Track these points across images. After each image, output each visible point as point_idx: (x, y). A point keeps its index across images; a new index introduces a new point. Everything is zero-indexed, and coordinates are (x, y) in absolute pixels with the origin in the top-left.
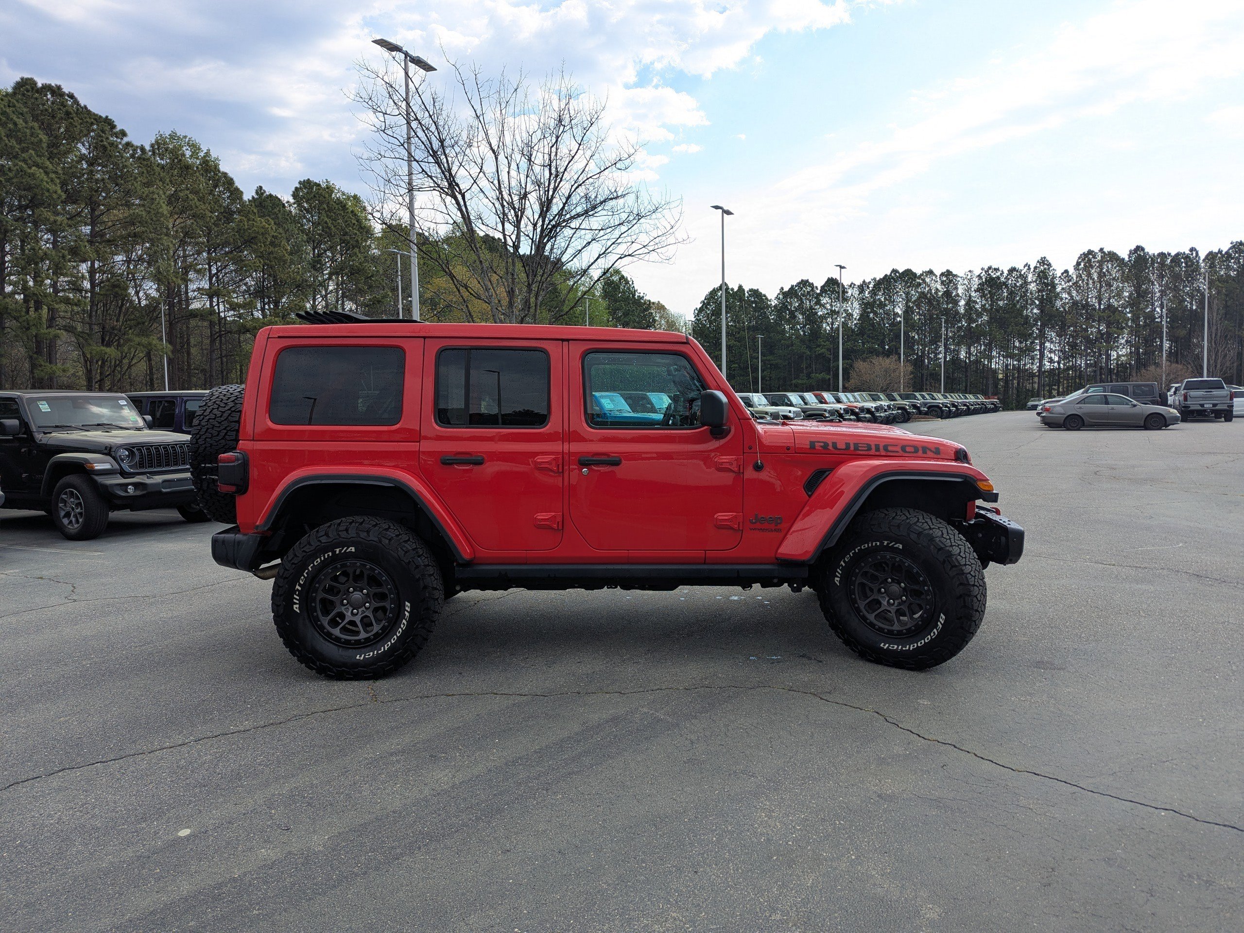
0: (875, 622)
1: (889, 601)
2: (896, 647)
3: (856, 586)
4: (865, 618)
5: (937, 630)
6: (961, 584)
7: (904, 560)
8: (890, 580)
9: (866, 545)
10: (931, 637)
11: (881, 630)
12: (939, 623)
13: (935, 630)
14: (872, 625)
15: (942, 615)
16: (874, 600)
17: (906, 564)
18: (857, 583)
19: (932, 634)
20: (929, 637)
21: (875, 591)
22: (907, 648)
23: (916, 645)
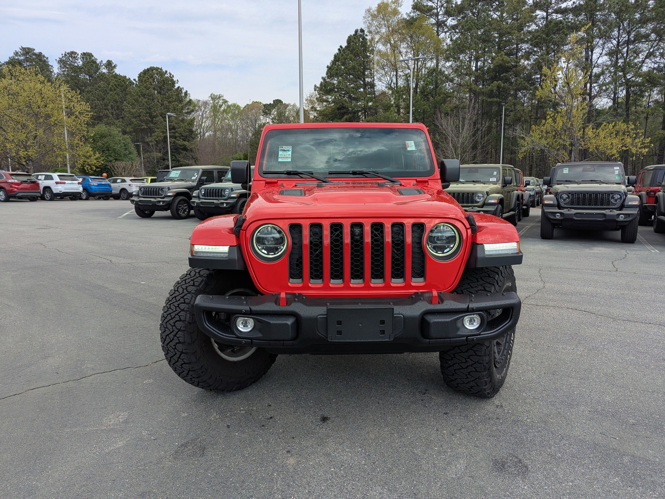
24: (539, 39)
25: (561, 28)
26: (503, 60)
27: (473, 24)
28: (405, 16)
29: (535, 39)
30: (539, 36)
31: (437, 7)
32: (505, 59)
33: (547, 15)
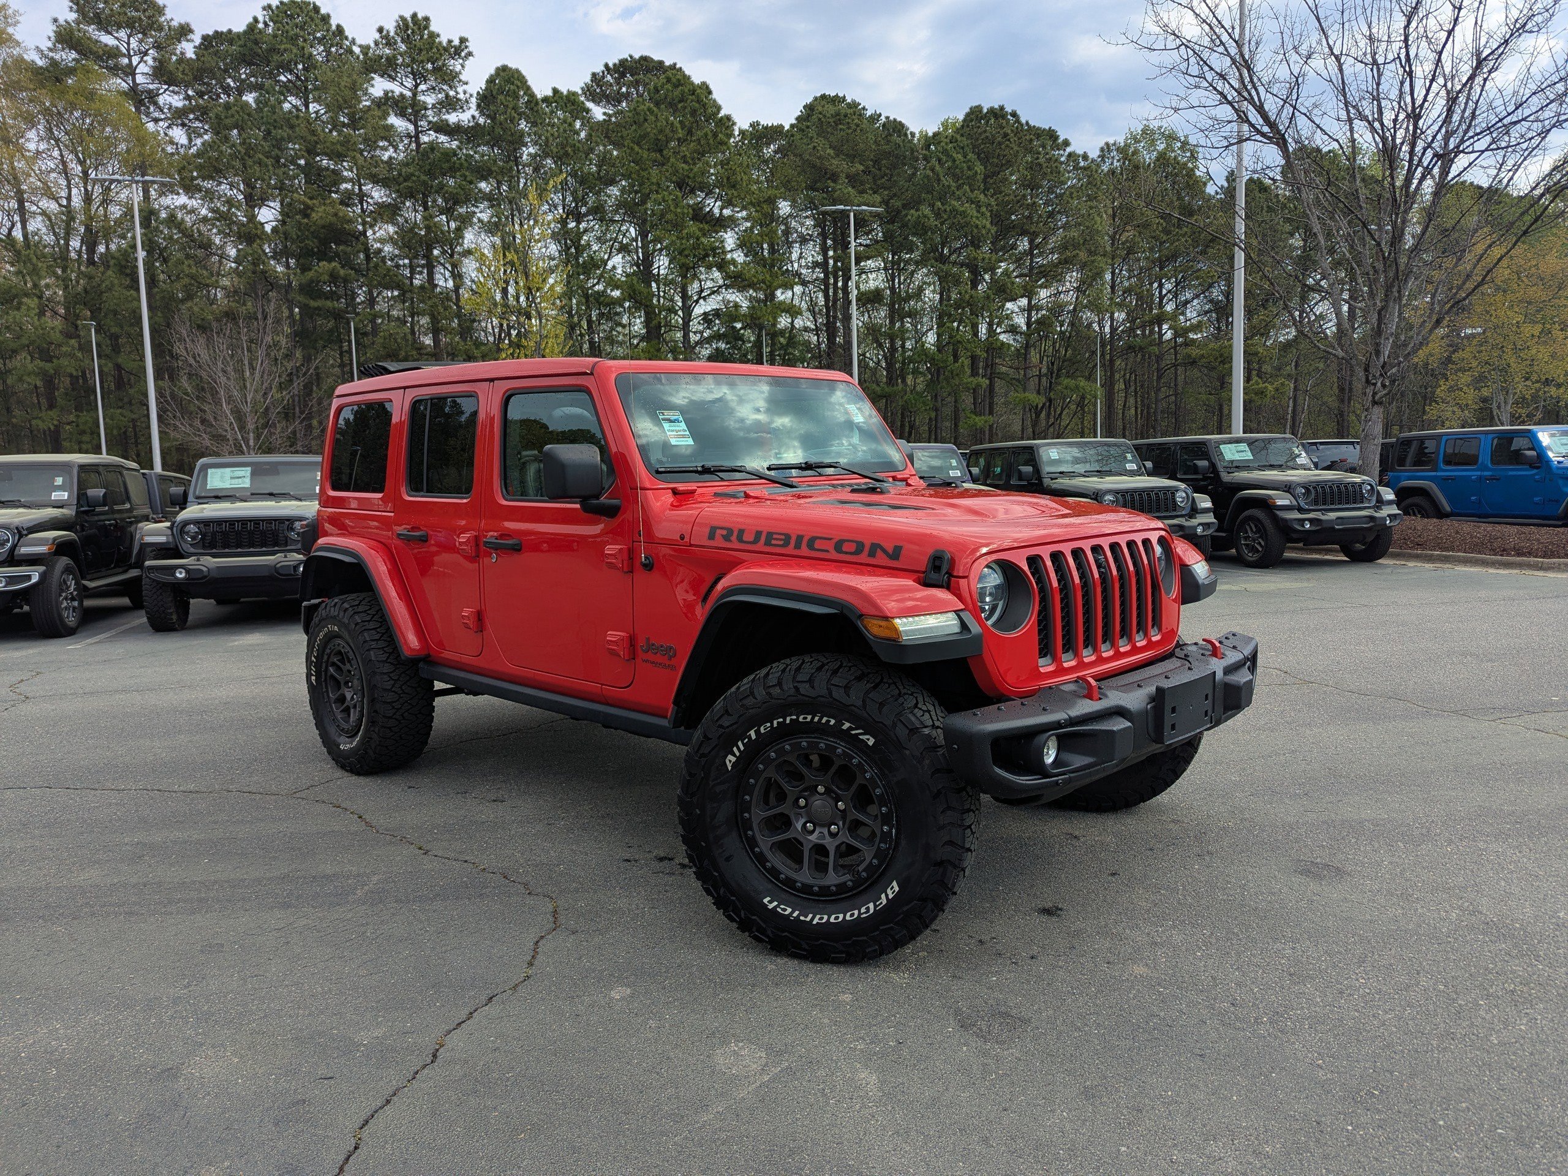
0: (769, 854)
1: (805, 824)
2: (789, 910)
3: (761, 780)
4: (752, 843)
5: (875, 906)
6: (951, 843)
7: (867, 767)
8: (821, 789)
9: (809, 718)
10: (860, 914)
11: (774, 872)
12: (883, 896)
13: (871, 905)
14: (761, 859)
15: (895, 884)
16: (782, 814)
17: (868, 775)
18: (764, 775)
19: (863, 910)
20: (856, 912)
21: (790, 800)
22: (808, 919)
23: (826, 917)
24: (414, 182)
25: (457, 165)
26: (336, 215)
27: (246, 117)
28: (33, 57)
29: (405, 180)
30: (413, 175)
31: (128, 50)
32: (341, 214)
33: (417, 133)
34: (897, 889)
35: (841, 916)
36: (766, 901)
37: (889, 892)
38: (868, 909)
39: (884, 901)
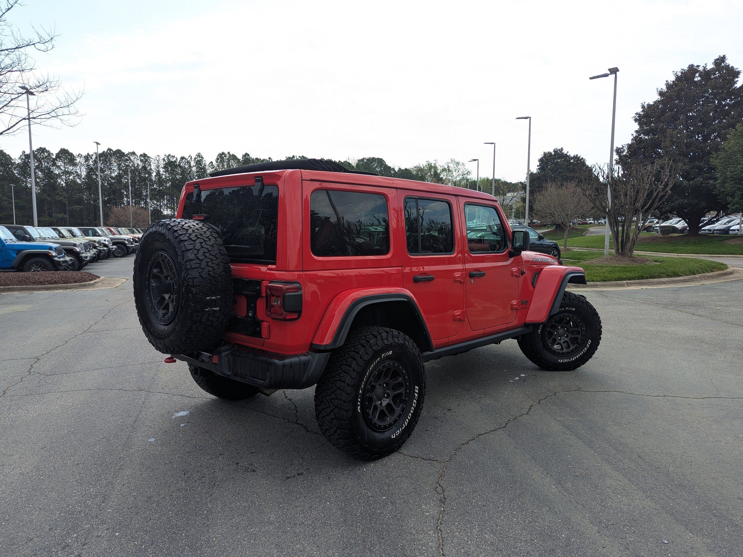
5: (586, 348)
20: (582, 352)
23: (575, 357)
34: (590, 341)
35: (579, 355)
36: (559, 361)
37: (589, 343)
38: (585, 350)
39: (588, 346)
